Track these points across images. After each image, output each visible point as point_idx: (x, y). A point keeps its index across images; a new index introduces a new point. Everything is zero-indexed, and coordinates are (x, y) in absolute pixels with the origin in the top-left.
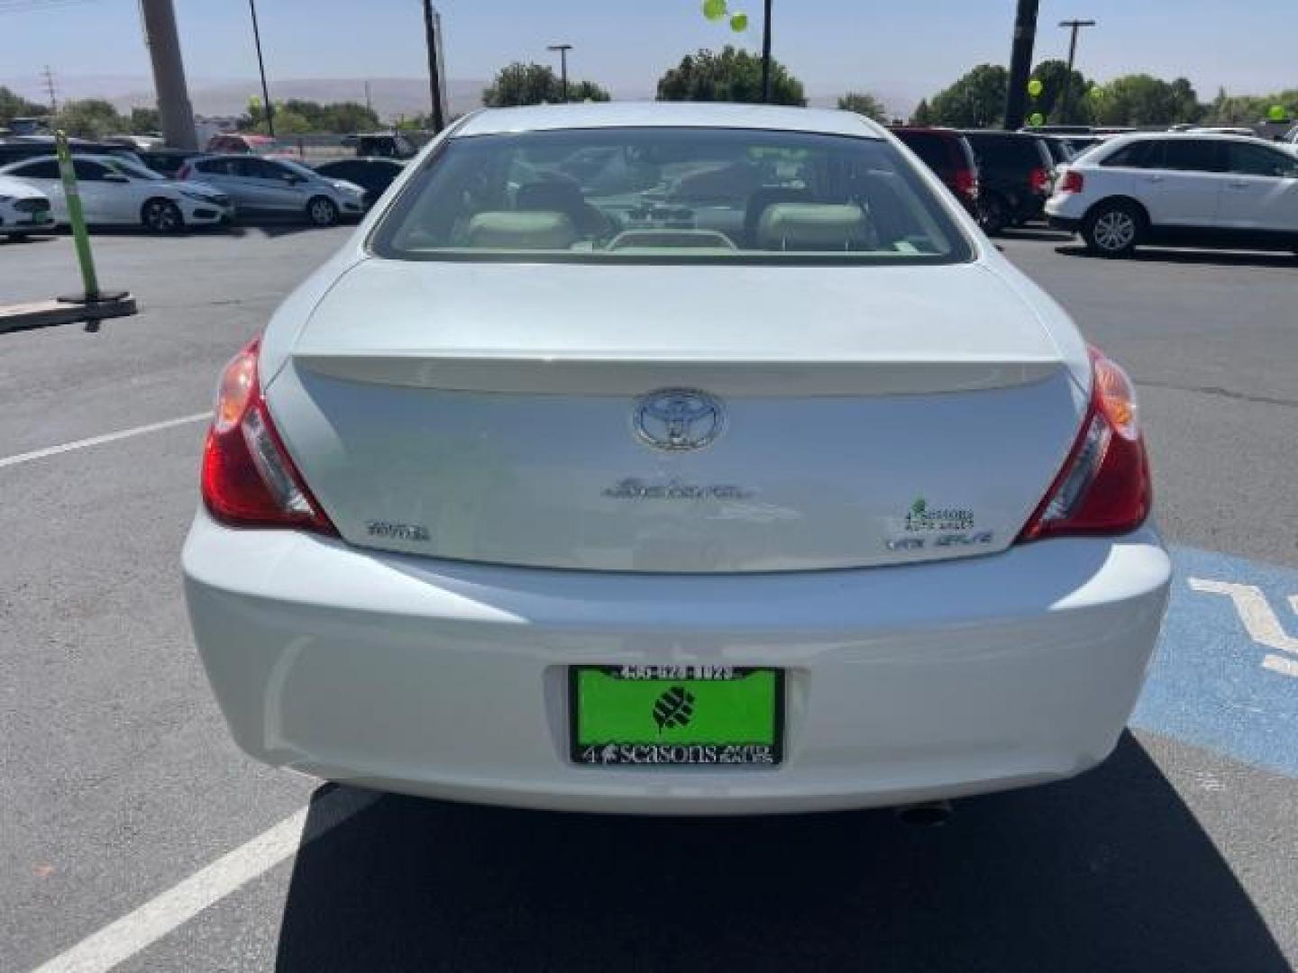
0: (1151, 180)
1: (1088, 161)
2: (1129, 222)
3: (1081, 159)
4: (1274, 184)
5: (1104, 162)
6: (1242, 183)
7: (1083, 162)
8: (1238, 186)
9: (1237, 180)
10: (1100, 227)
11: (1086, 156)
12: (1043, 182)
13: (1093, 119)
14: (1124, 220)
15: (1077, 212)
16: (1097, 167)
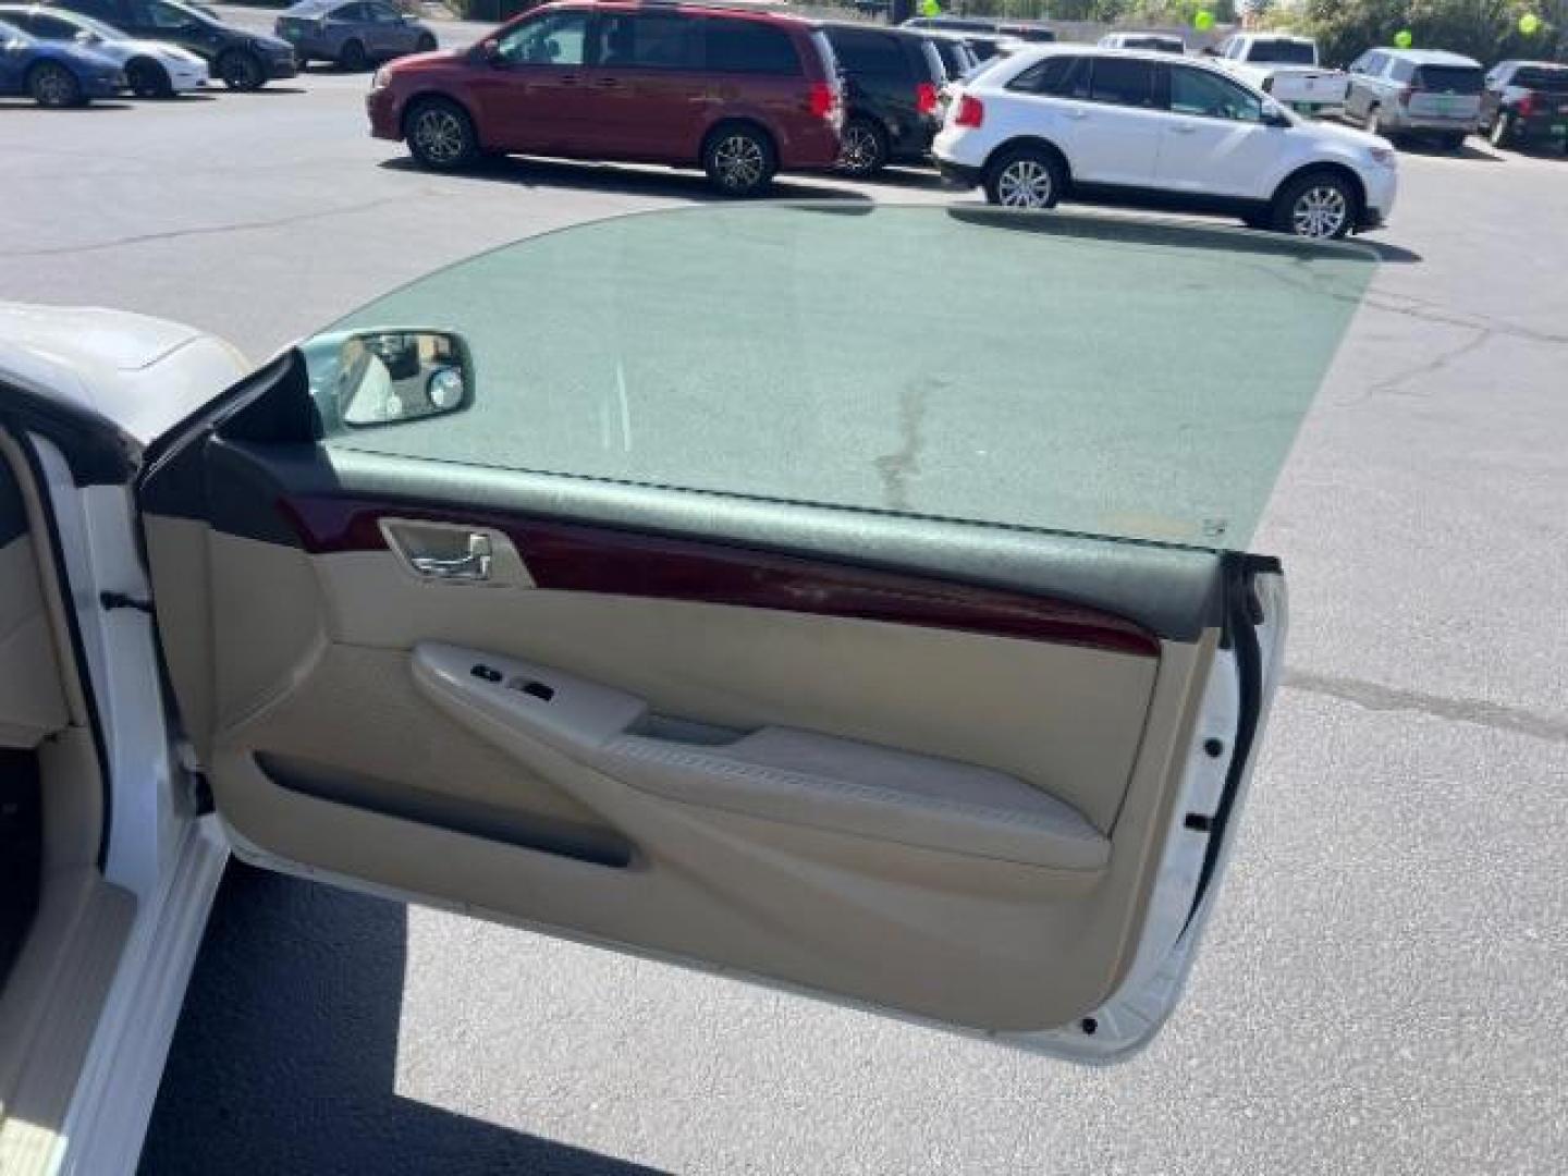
0: (1072, 116)
1: (992, 82)
2: (1043, 177)
3: (983, 77)
4: (1228, 131)
5: (1011, 85)
6: (1188, 127)
7: (985, 81)
8: (1185, 131)
9: (1182, 123)
10: (1006, 180)
11: (989, 72)
12: (933, 105)
13: (1003, 8)
14: (1037, 173)
15: (976, 158)
16: (1001, 92)
